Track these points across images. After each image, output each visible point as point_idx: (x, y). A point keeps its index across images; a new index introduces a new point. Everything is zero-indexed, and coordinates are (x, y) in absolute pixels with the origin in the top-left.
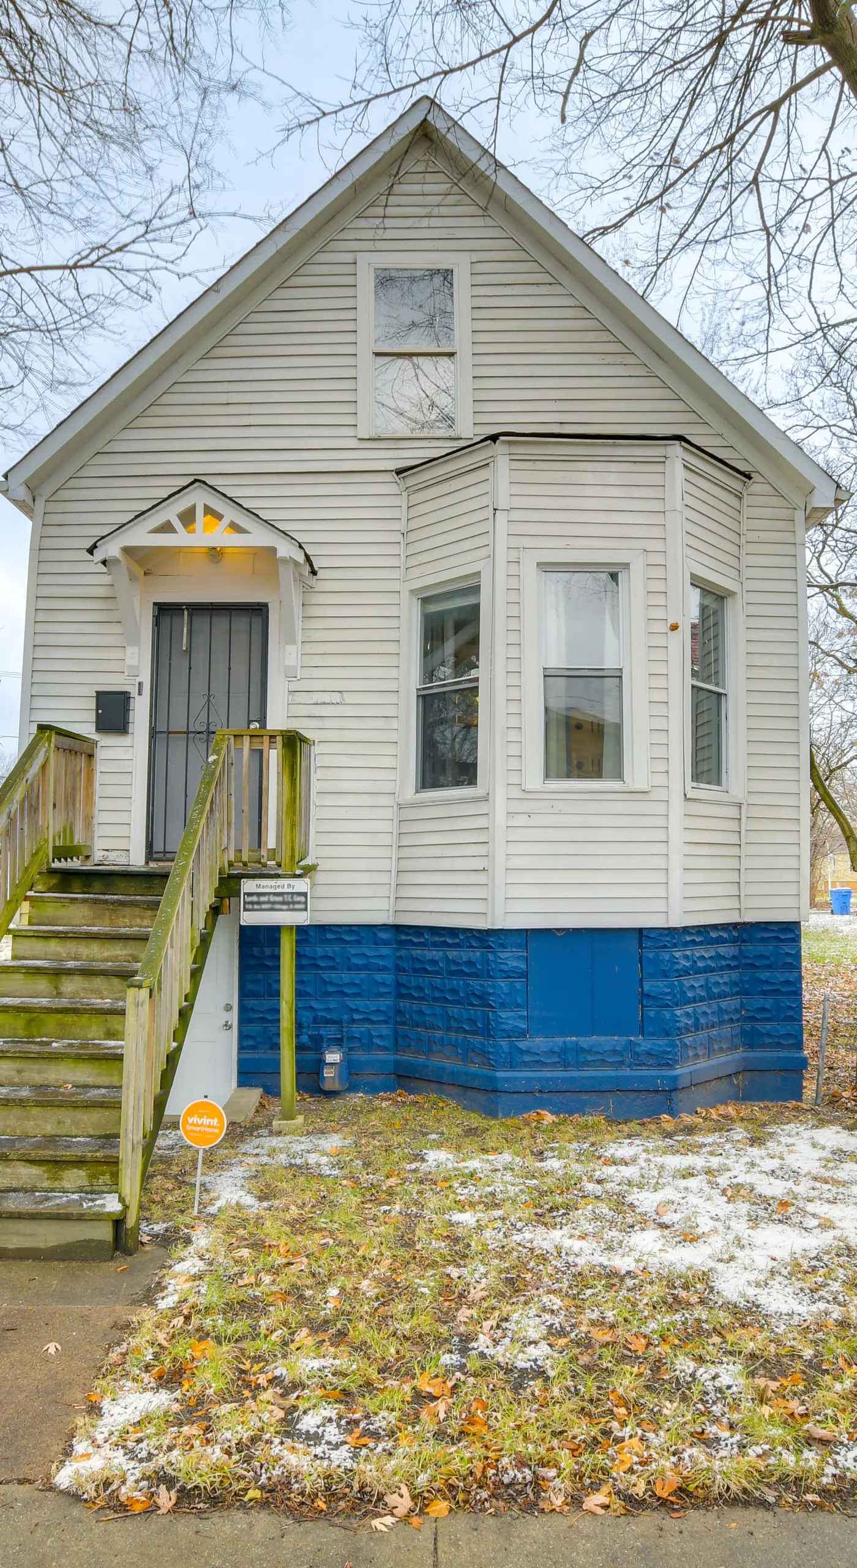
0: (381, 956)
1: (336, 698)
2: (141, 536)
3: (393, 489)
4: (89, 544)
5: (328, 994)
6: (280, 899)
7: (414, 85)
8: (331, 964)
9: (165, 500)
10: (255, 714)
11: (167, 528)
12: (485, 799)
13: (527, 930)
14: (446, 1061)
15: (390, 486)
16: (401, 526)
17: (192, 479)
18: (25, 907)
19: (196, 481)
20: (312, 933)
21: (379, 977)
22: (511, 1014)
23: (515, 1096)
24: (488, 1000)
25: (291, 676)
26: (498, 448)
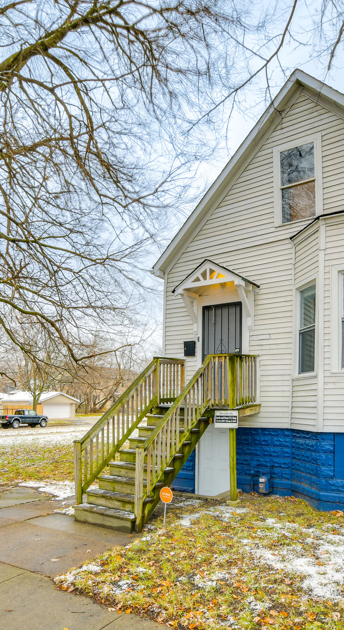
0: (286, 442)
1: (268, 337)
2: (189, 284)
3: (290, 246)
4: (172, 289)
5: (266, 455)
6: (228, 418)
7: (224, 101)
8: (266, 443)
9: (196, 269)
10: (238, 346)
11: (197, 280)
12: (316, 377)
13: (334, 433)
14: (305, 486)
15: (289, 245)
16: (293, 261)
17: (204, 260)
18: (145, 419)
19: (206, 260)
20: (259, 431)
21: (286, 450)
22: (327, 468)
23: (328, 503)
24: (317, 462)
25: (251, 330)
26: (321, 222)
